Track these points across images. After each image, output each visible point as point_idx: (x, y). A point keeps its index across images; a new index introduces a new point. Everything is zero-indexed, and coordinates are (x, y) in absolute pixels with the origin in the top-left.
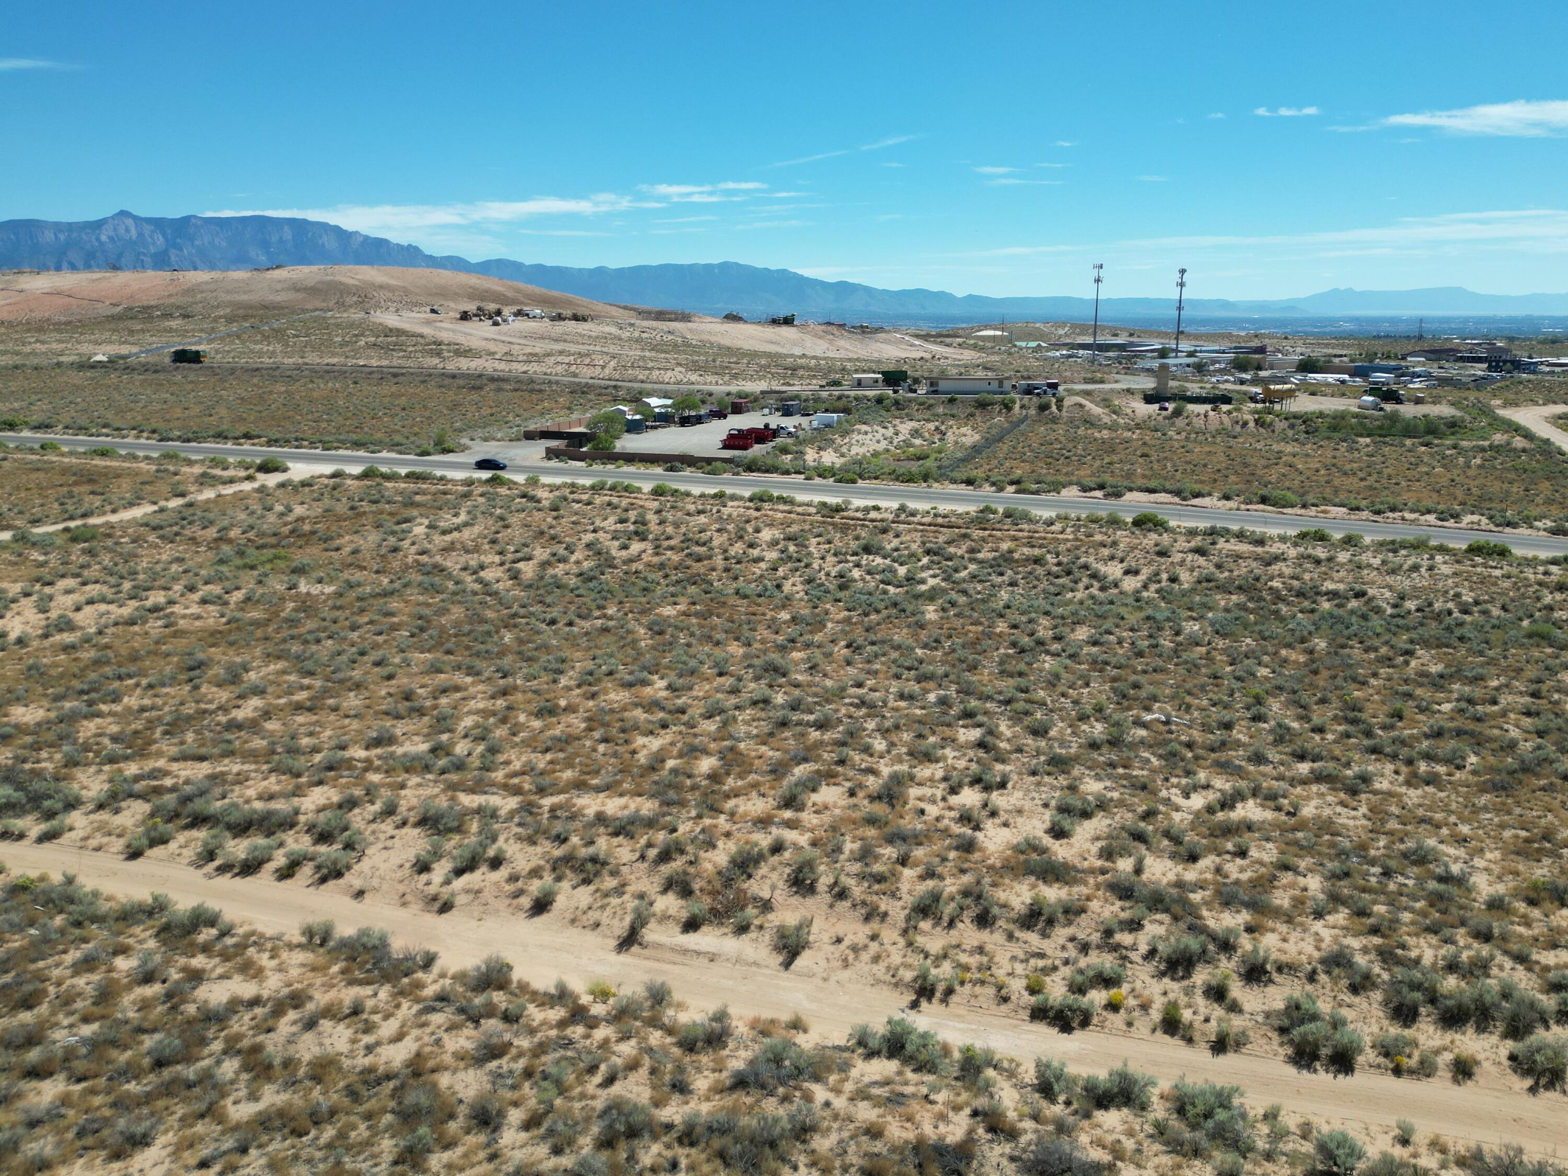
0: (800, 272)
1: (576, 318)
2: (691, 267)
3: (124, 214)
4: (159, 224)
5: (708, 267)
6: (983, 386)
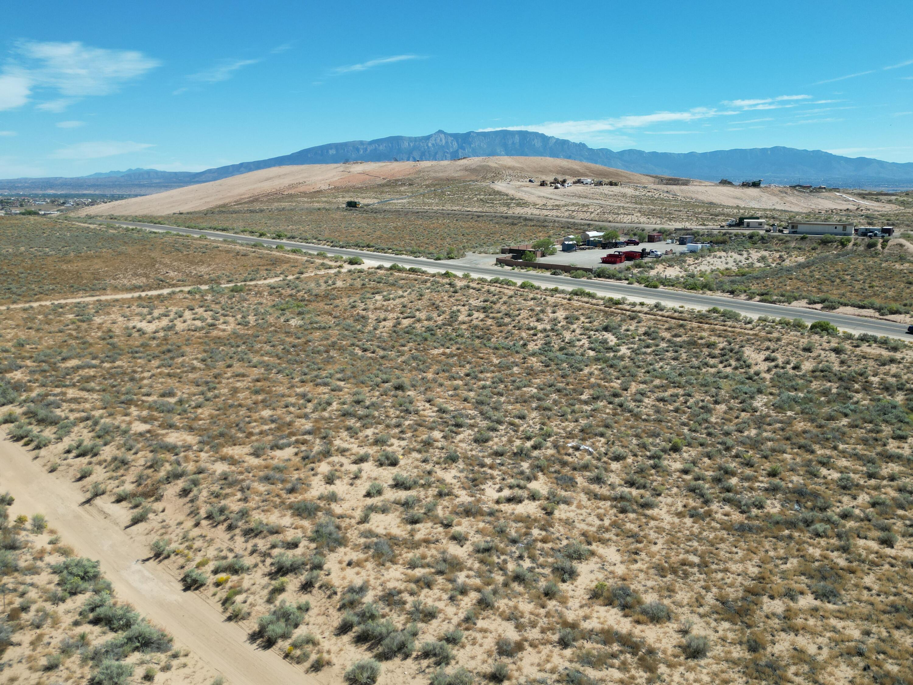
0: (830, 152)
1: (611, 184)
2: (752, 151)
3: (440, 132)
4: (456, 136)
5: (764, 150)
6: (831, 229)
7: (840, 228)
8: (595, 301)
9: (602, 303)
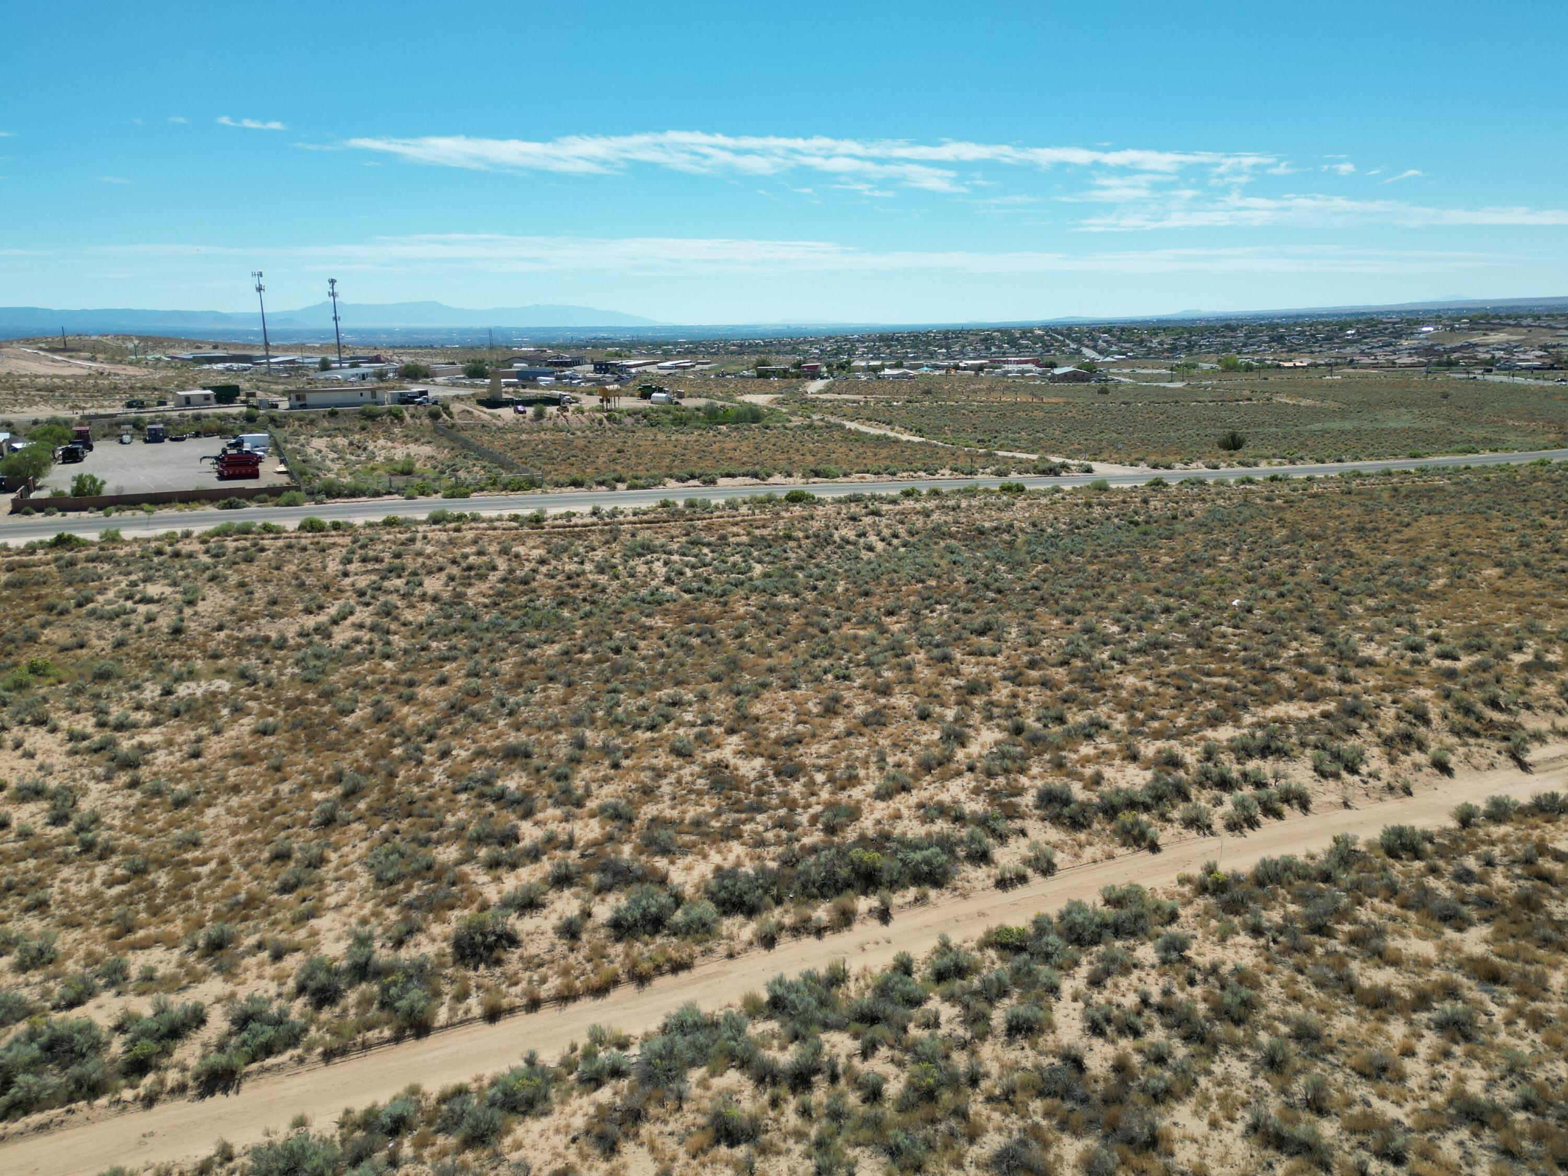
6: (356, 397)
7: (367, 396)
8: (497, 524)
9: (514, 524)
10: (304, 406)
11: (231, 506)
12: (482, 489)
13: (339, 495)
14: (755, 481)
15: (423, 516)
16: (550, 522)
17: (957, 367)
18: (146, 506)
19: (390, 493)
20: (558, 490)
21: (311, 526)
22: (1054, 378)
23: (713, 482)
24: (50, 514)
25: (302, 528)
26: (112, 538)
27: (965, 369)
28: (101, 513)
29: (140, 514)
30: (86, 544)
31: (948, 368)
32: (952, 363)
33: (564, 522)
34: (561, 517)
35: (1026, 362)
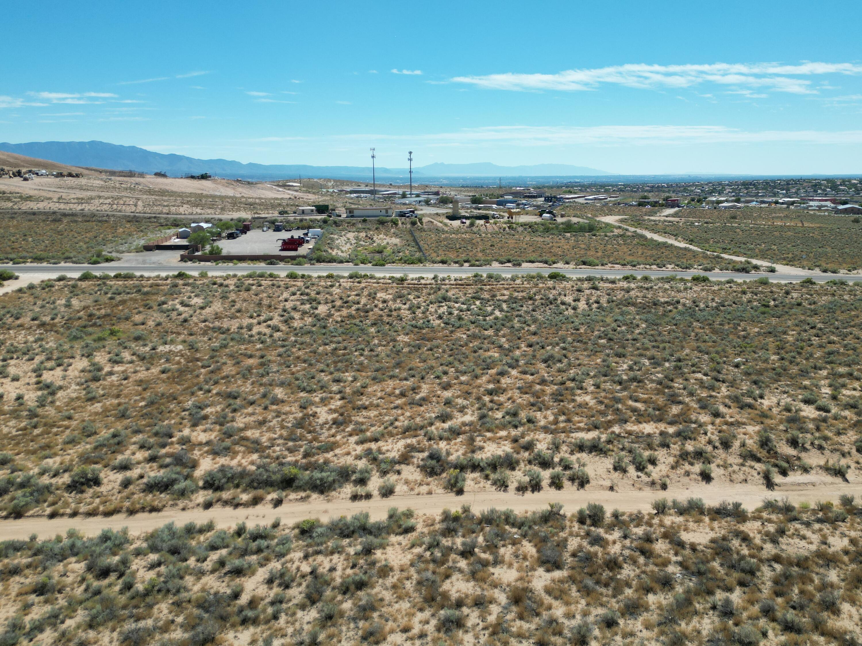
0: (144, 148)
1: (70, 175)
6: (378, 212)
7: (384, 212)
8: (382, 281)
9: (390, 281)
10: (353, 216)
11: (271, 263)
12: (393, 263)
13: (324, 261)
14: (546, 265)
15: (346, 274)
16: (409, 281)
17: (777, 203)
18: (235, 261)
19: (348, 262)
20: (432, 265)
21: (292, 276)
22: (838, 211)
23: (520, 265)
24: (194, 262)
25: (287, 276)
26: (203, 275)
27: (783, 203)
28: (214, 264)
29: (231, 264)
30: (191, 277)
31: (770, 203)
32: (774, 199)
33: (416, 282)
34: (416, 279)
35: (826, 200)
